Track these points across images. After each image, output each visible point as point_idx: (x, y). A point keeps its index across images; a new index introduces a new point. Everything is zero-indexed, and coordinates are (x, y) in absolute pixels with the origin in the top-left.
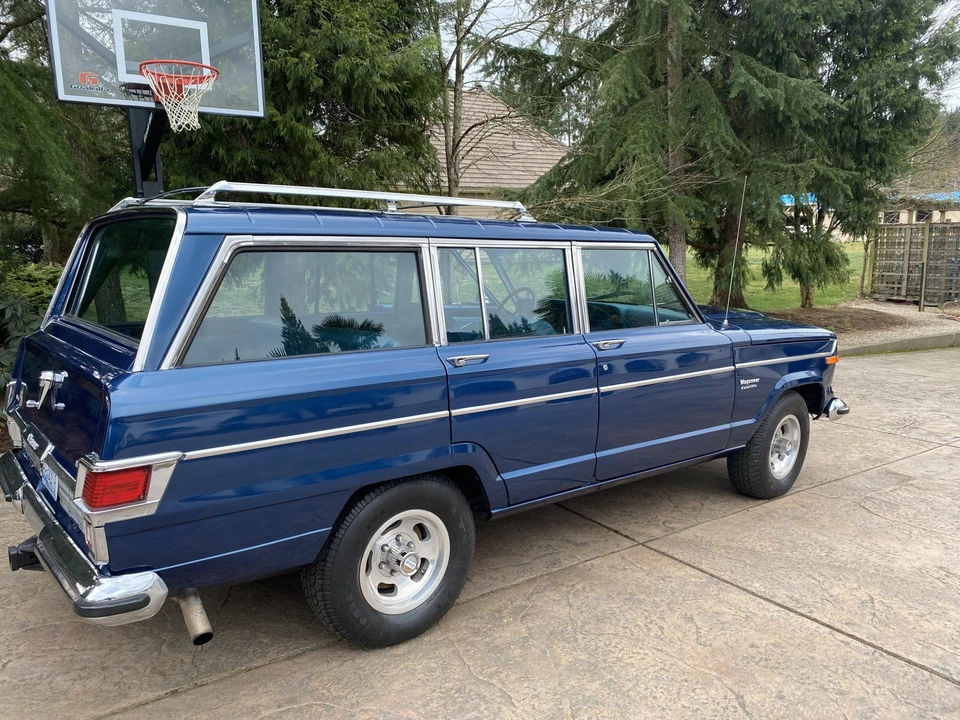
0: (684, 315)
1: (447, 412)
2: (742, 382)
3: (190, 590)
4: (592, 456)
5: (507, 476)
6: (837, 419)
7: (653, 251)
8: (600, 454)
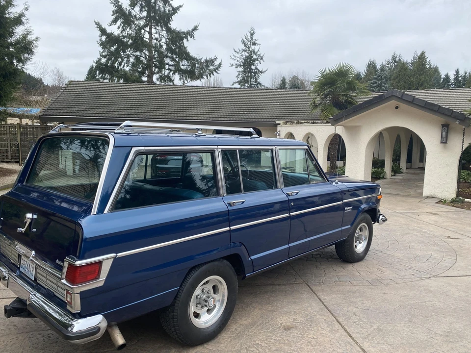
0: (320, 179)
1: (229, 228)
2: (346, 208)
3: (113, 323)
4: (287, 246)
5: (253, 257)
6: (382, 224)
7: (307, 150)
8: (291, 245)
